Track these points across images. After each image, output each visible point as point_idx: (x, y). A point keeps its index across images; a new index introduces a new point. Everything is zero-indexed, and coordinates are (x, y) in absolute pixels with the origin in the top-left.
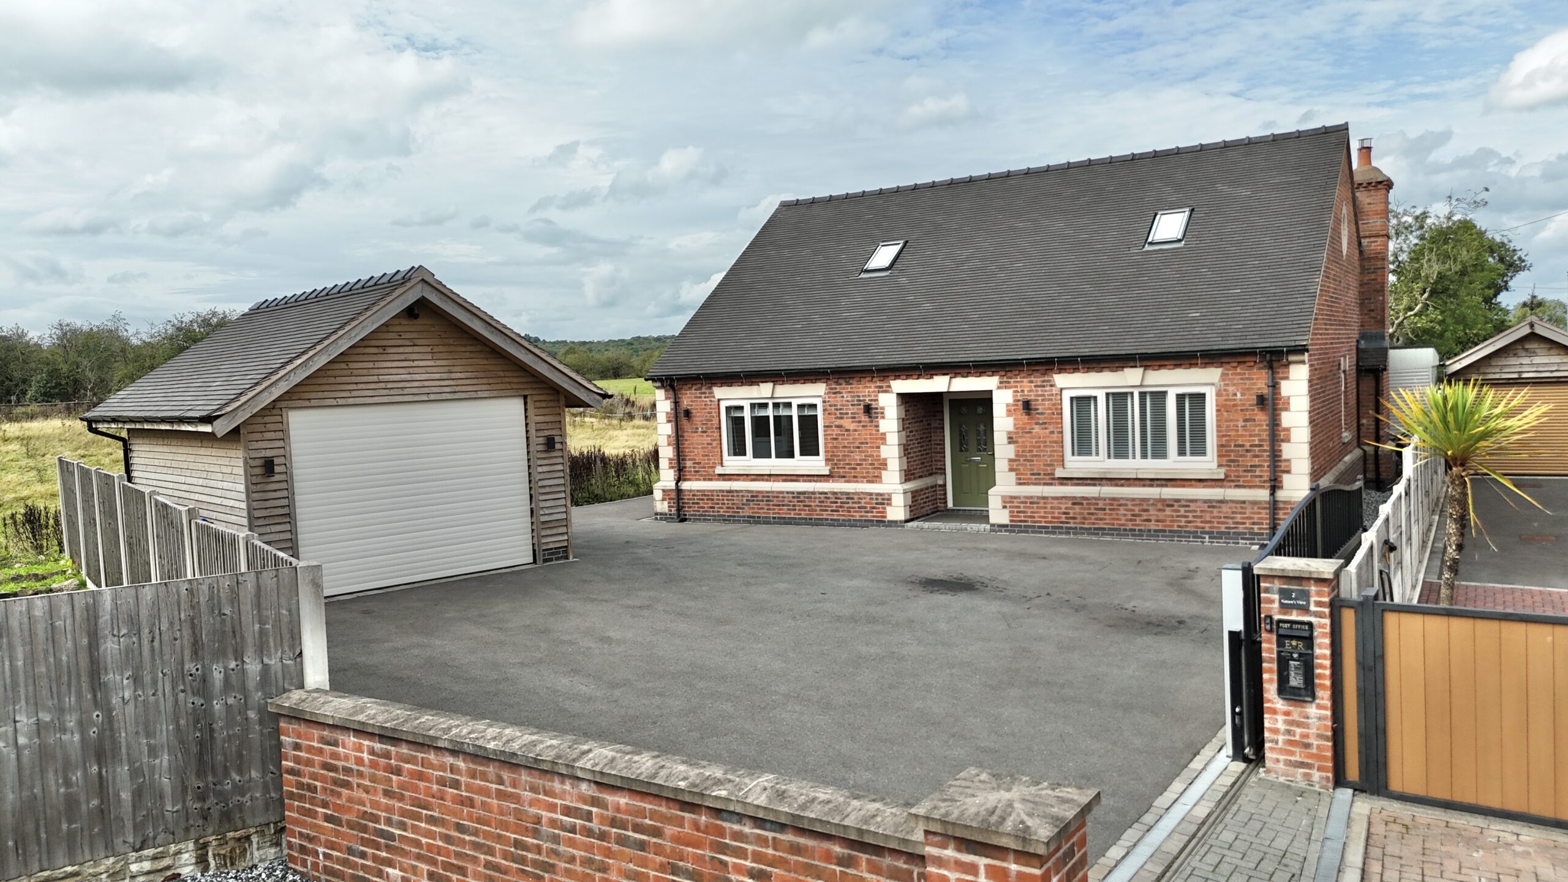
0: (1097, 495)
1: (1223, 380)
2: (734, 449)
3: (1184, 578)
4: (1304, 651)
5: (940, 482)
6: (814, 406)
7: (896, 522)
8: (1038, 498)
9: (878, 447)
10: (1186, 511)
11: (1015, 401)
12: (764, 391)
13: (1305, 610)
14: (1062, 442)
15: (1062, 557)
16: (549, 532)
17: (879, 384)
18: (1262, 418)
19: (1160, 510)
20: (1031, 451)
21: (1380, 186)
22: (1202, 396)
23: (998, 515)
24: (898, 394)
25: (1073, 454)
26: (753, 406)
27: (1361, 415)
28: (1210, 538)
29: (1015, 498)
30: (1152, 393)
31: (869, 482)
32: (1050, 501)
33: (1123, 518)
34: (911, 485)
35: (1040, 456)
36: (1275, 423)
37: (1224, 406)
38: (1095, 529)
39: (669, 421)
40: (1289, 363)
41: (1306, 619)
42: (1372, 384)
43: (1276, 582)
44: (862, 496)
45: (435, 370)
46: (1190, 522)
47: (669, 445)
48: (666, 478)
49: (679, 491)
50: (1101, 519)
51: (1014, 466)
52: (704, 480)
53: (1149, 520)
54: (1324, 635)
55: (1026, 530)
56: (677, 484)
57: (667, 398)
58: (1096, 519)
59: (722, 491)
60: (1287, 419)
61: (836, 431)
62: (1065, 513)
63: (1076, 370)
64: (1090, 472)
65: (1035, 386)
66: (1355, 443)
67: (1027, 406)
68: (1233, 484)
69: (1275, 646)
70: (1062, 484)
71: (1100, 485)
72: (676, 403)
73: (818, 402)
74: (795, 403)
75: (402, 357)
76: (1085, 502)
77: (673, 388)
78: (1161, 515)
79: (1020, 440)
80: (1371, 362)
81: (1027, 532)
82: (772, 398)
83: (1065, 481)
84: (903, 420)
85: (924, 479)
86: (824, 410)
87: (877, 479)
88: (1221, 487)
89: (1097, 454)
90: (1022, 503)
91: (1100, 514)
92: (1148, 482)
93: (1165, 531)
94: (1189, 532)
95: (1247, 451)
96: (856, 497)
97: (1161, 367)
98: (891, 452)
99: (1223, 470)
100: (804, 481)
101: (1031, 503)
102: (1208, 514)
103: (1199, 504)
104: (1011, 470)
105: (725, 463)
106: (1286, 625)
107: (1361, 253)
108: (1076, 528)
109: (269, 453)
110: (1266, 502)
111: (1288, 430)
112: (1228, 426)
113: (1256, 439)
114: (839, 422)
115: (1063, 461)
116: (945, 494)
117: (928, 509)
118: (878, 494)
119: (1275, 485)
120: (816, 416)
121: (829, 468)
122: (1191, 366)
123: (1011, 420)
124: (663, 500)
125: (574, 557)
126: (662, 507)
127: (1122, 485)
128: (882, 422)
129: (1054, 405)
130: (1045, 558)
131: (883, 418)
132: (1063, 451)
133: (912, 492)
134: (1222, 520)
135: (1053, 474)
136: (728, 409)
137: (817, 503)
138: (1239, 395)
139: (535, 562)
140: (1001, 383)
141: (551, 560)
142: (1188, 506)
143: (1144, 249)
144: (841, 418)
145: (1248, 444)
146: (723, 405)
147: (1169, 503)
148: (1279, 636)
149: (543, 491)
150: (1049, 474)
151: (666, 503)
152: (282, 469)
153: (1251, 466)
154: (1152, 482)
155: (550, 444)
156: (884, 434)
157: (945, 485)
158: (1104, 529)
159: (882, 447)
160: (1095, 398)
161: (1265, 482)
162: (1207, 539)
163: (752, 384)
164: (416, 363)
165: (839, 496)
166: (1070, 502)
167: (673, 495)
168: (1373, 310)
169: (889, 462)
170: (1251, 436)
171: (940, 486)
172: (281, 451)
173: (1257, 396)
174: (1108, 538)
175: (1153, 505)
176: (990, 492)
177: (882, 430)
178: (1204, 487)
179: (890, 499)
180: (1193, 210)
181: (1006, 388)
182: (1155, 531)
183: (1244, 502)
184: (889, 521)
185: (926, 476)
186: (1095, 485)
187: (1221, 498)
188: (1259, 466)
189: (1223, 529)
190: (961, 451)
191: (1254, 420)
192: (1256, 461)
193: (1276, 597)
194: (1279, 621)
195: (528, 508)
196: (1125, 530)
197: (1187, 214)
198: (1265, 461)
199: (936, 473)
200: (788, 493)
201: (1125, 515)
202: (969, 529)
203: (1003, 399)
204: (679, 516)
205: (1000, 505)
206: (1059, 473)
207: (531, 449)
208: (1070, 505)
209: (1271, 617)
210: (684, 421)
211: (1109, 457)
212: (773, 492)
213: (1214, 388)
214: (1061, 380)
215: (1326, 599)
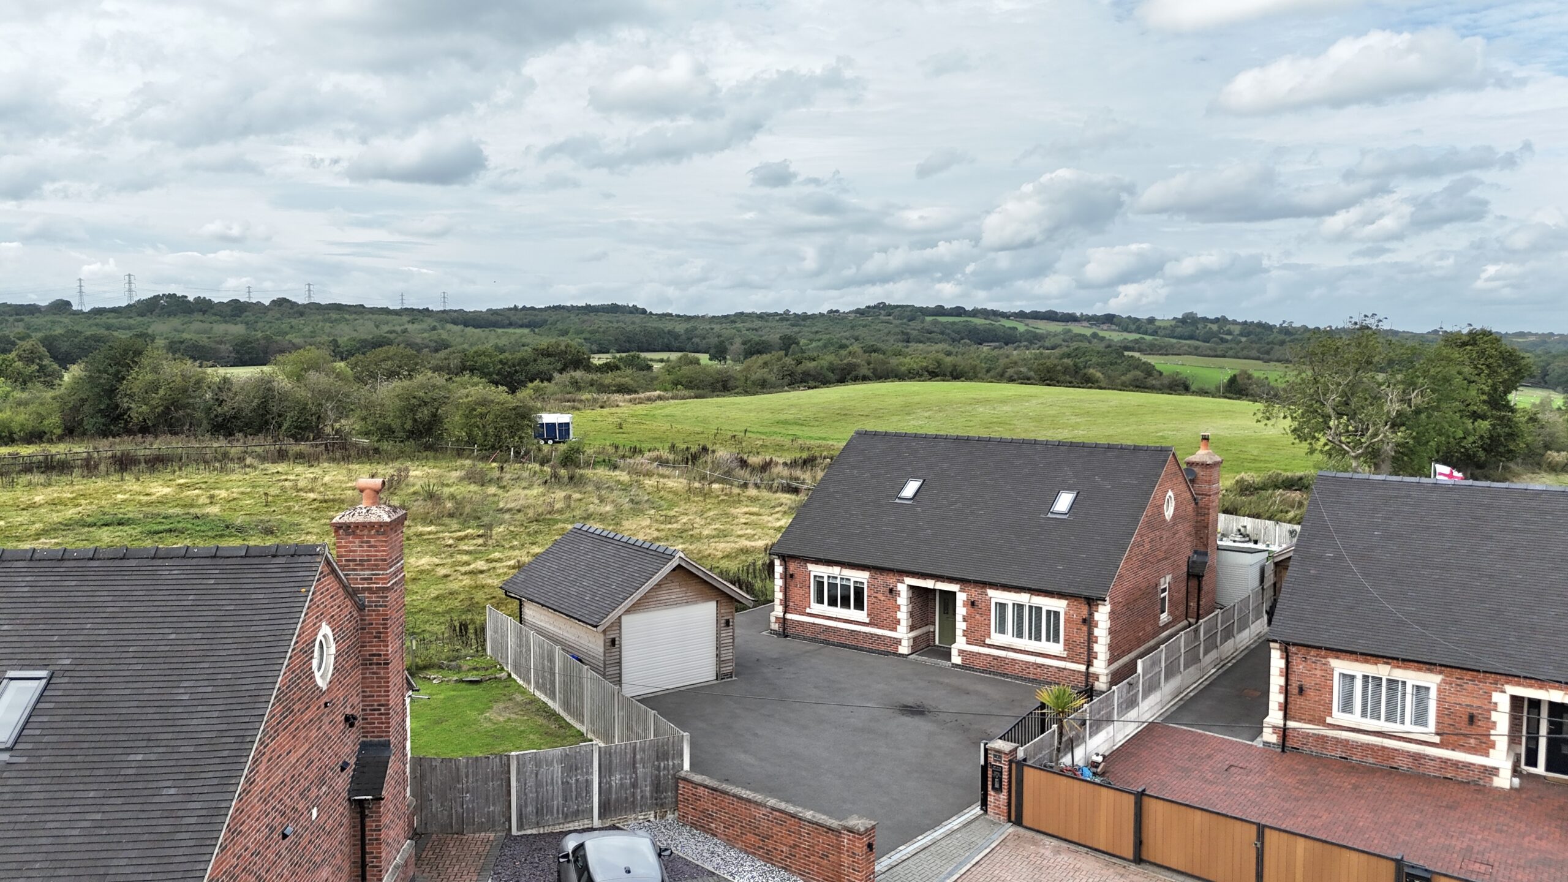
0: (1005, 656)
1: (1067, 607)
2: (817, 600)
5: (932, 630)
6: (863, 583)
7: (904, 654)
8: (976, 653)
9: (896, 612)
11: (967, 599)
12: (835, 570)
14: (990, 625)
16: (724, 665)
17: (898, 578)
18: (1085, 628)
19: (1035, 669)
20: (974, 627)
22: (1058, 613)
23: (956, 659)
24: (908, 586)
25: (995, 632)
26: (829, 577)
27: (1190, 601)
29: (965, 651)
30: (1034, 606)
31: (890, 630)
32: (982, 656)
34: (915, 633)
35: (978, 630)
36: (1090, 633)
37: (1068, 620)
38: (1003, 674)
39: (781, 578)
40: (1098, 605)
44: (886, 638)
45: (680, 593)
47: (781, 591)
48: (778, 611)
49: (784, 619)
50: (1006, 669)
51: (966, 633)
52: (800, 615)
53: (1030, 674)
55: (969, 669)
56: (784, 614)
57: (780, 565)
58: (1004, 669)
59: (809, 623)
60: (1097, 632)
61: (874, 600)
62: (990, 664)
63: (998, 589)
64: (1003, 643)
65: (978, 594)
67: (973, 604)
68: (1070, 661)
69: (992, 773)
70: (989, 648)
71: (1007, 651)
72: (786, 569)
73: (865, 581)
74: (852, 580)
75: (667, 588)
76: (1000, 659)
77: (785, 562)
78: (1035, 671)
79: (969, 620)
81: (970, 671)
82: (840, 575)
83: (990, 646)
84: (911, 600)
85: (921, 629)
86: (868, 587)
87: (894, 629)
88: (1065, 661)
89: (1007, 634)
90: (968, 654)
91: (1006, 666)
92: (1031, 653)
93: (1037, 679)
95: (1078, 645)
96: (883, 638)
97: (1038, 595)
98: (903, 615)
99: (1067, 653)
100: (855, 624)
101: (973, 655)
102: (1057, 675)
103: (1053, 668)
104: (964, 636)
105: (812, 607)
108: (994, 672)
109: (613, 636)
110: (1085, 672)
111: (1097, 637)
112: (1070, 631)
113: (1082, 639)
114: (875, 595)
115: (990, 635)
116: (934, 637)
117: (923, 646)
118: (895, 637)
119: (1089, 664)
120: (864, 589)
121: (869, 619)
122: (1052, 597)
123: (964, 610)
124: (776, 622)
125: (735, 677)
126: (775, 626)
127: (1018, 653)
128: (898, 599)
129: (987, 605)
130: (968, 693)
131: (900, 596)
132: (990, 630)
133: (914, 637)
134: (1064, 679)
135: (985, 641)
136: (815, 577)
137: (862, 639)
138: (1074, 616)
139: (717, 680)
140: (960, 588)
141: (725, 678)
142: (1048, 669)
143: (1047, 516)
144: (877, 592)
145: (1078, 642)
146: (812, 574)
147: (1040, 666)
148: (994, 771)
149: (723, 645)
150: (983, 641)
151: (777, 624)
152: (618, 642)
153: (1079, 653)
155: (727, 623)
156: (900, 605)
157: (934, 631)
158: (1008, 675)
159: (898, 612)
160: (1007, 604)
161: (1085, 661)
163: (829, 565)
164: (673, 591)
165: (874, 636)
166: (992, 658)
167: (781, 621)
169: (902, 620)
170: (1079, 637)
171: (931, 632)
172: (618, 635)
173: (1084, 618)
174: (1010, 681)
175: (1032, 666)
176: (953, 645)
177: (899, 603)
178: (1057, 660)
179: (901, 641)
180: (1078, 492)
181: (963, 592)
182: (1033, 680)
183: (1074, 670)
184: (900, 653)
185: (922, 627)
186: (1004, 650)
187: (1064, 667)
188: (1083, 653)
190: (944, 613)
191: (1082, 630)
192: (1082, 651)
195: (715, 654)
196: (1019, 677)
197: (1075, 495)
198: (1086, 651)
199: (929, 625)
200: (846, 630)
201: (1018, 669)
202: (939, 663)
203: (961, 597)
204: (784, 634)
205: (957, 654)
206: (988, 641)
207: (718, 626)
209: (991, 764)
210: (790, 579)
211: (1013, 637)
212: (837, 628)
213: (1063, 610)
214: (991, 592)
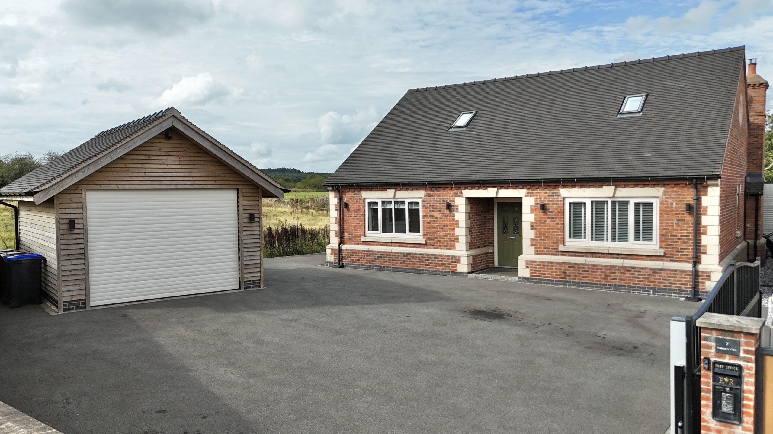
0: (584, 263)
1: (665, 195)
2: (372, 227)
3: (637, 317)
4: (734, 386)
5: (491, 251)
6: (417, 204)
7: (462, 273)
8: (548, 262)
9: (454, 229)
10: (638, 275)
11: (535, 204)
12: (389, 194)
13: (736, 355)
14: (564, 229)
15: (560, 299)
16: (249, 271)
17: (455, 191)
18: (689, 219)
19: (622, 273)
20: (544, 234)
21: (761, 86)
22: (650, 205)
23: (523, 272)
24: (466, 198)
25: (570, 237)
26: (383, 202)
27: (746, 221)
28: (653, 292)
29: (534, 262)
30: (619, 201)
31: (447, 249)
32: (555, 264)
33: (599, 277)
34: (473, 252)
35: (549, 237)
36: (698, 223)
37: (664, 211)
38: (582, 283)
39: (336, 210)
40: (708, 186)
41: (736, 362)
42: (754, 203)
43: (714, 333)
44: (443, 257)
45: (181, 171)
46: (641, 281)
47: (336, 223)
48: (334, 242)
49: (340, 250)
50: (586, 277)
51: (534, 243)
52: (355, 244)
53: (615, 279)
54: (750, 375)
55: (540, 281)
56: (339, 246)
57: (335, 197)
58: (583, 277)
59: (364, 251)
60: (705, 221)
61: (430, 219)
62: (564, 273)
63: (573, 187)
64: (579, 248)
65: (548, 196)
66: (742, 238)
67: (543, 207)
68: (669, 259)
69: (711, 381)
70: (562, 255)
71: (586, 256)
72: (341, 200)
73: (420, 201)
74: (407, 201)
75: (161, 162)
76: (576, 266)
77: (339, 191)
78: (623, 276)
79: (538, 227)
80: (753, 190)
81: (541, 283)
82: (394, 198)
83: (564, 253)
84: (469, 213)
85: (481, 248)
86: (423, 206)
87: (452, 247)
88: (661, 261)
89: (585, 238)
90: (538, 265)
91: (586, 274)
92: (615, 256)
93: (625, 286)
94: (640, 287)
95: (679, 239)
96: (440, 257)
97: (625, 186)
98: (461, 232)
99: (663, 250)
100: (411, 247)
101: (543, 265)
102: (653, 277)
103: (647, 270)
104: (532, 245)
105: (367, 235)
106: (721, 366)
107: (749, 125)
108: (570, 282)
109: (72, 216)
110: (690, 271)
111: (706, 227)
112: (667, 224)
113: (685, 232)
114: (431, 213)
115: (564, 241)
116: (493, 258)
117: (482, 266)
118: (453, 256)
119: (696, 261)
120: (419, 209)
121: (425, 240)
122: (645, 186)
123: (533, 215)
124: (331, 254)
125: (264, 286)
126: (330, 258)
127: (599, 257)
128: (456, 214)
129: (559, 207)
130: (550, 300)
131: (457, 211)
132: (564, 235)
133: (473, 256)
134: (661, 281)
135: (558, 249)
136: (369, 204)
137: (417, 260)
138: (674, 204)
139: (240, 288)
140: (528, 193)
141: (250, 287)
142: (640, 272)
143: (617, 117)
144: (433, 211)
145: (680, 235)
146: (367, 201)
147: (628, 270)
148: (715, 374)
149: (246, 246)
150: (555, 249)
151: (333, 256)
152: (81, 226)
153: (681, 249)
154: (618, 256)
155: (251, 218)
156: (457, 221)
157: (493, 253)
158: (588, 283)
159: (456, 228)
160: (585, 203)
161: (689, 258)
162: (651, 292)
163: (383, 190)
164: (169, 166)
165: (430, 256)
166: (567, 266)
167: (337, 252)
168: (755, 160)
169: (460, 238)
170: (681, 230)
171: (490, 253)
172: (81, 216)
173: (687, 205)
174: (590, 289)
175: (618, 270)
176: (519, 258)
177: (456, 219)
178: (651, 260)
179: (459, 260)
180: (648, 95)
181: (530, 196)
182: (619, 286)
183: (676, 271)
184: (458, 273)
185: (482, 247)
186: (583, 256)
187: (661, 267)
188: (686, 249)
189: (662, 287)
190: (504, 233)
191: (684, 220)
192: (684, 246)
193: (713, 344)
194: (715, 363)
195: (237, 256)
196: (600, 284)
197: (644, 97)
198: (690, 246)
199: (488, 245)
200: (401, 253)
201: (601, 275)
202: (505, 279)
203: (528, 203)
204: (339, 264)
205: (524, 265)
206: (561, 248)
207: (240, 221)
208: (567, 268)
209: (709, 359)
210: (345, 210)
211: (592, 240)
212: (392, 253)
213: (658, 200)
214: (564, 192)
215: (753, 349)
